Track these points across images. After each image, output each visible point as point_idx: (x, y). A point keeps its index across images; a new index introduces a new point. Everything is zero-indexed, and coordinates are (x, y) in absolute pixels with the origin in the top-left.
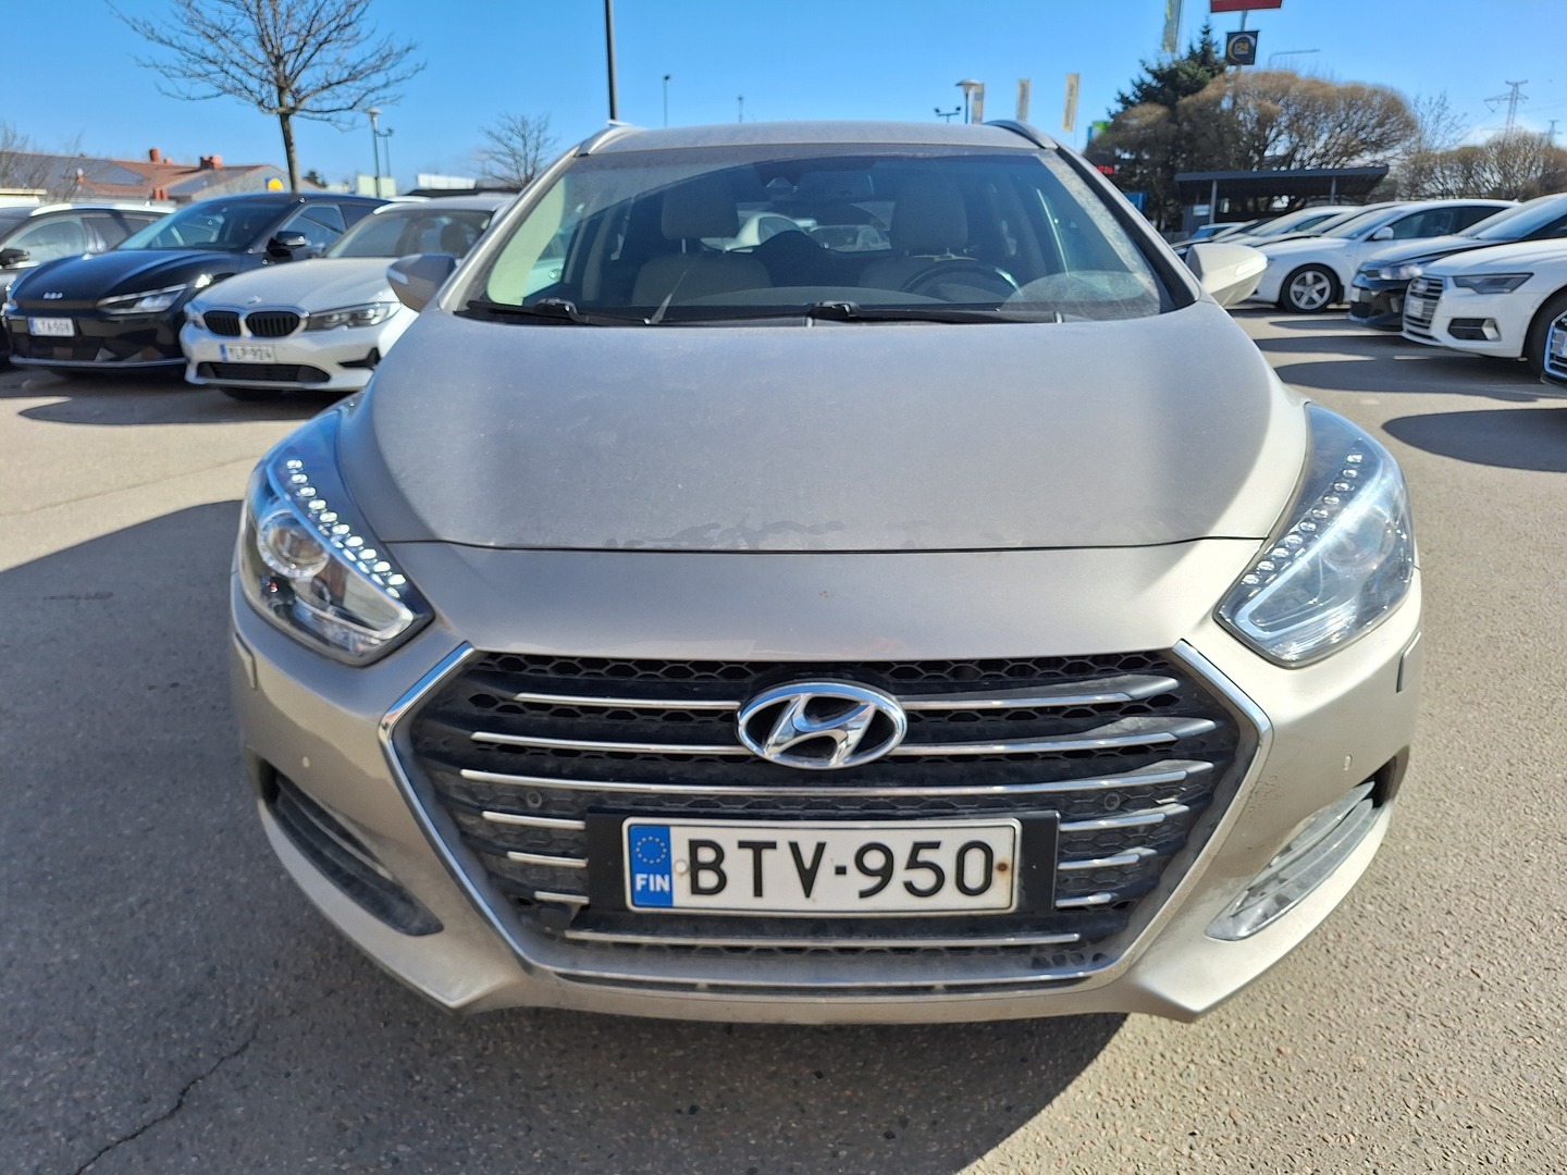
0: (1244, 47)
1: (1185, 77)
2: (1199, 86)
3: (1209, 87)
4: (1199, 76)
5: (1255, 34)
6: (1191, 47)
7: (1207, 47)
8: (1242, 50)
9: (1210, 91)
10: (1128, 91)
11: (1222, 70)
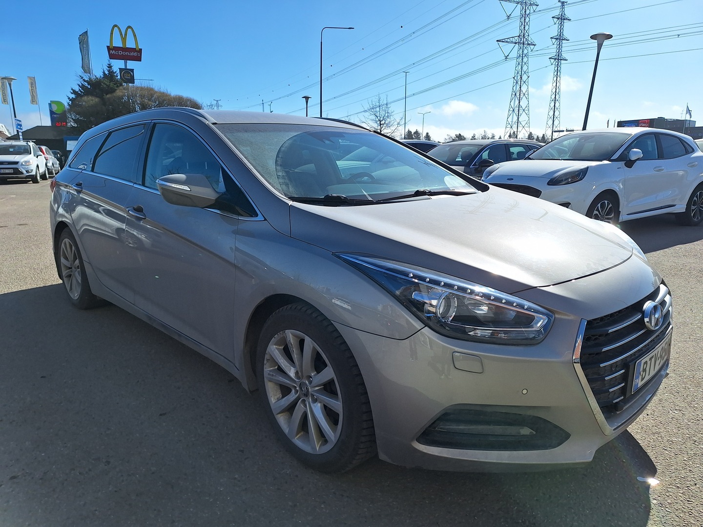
0: (128, 76)
1: (105, 86)
2: (113, 91)
3: (117, 91)
4: (111, 86)
5: (133, 70)
6: (104, 72)
7: (111, 73)
8: (128, 77)
9: (118, 93)
10: (77, 89)
11: (121, 85)
